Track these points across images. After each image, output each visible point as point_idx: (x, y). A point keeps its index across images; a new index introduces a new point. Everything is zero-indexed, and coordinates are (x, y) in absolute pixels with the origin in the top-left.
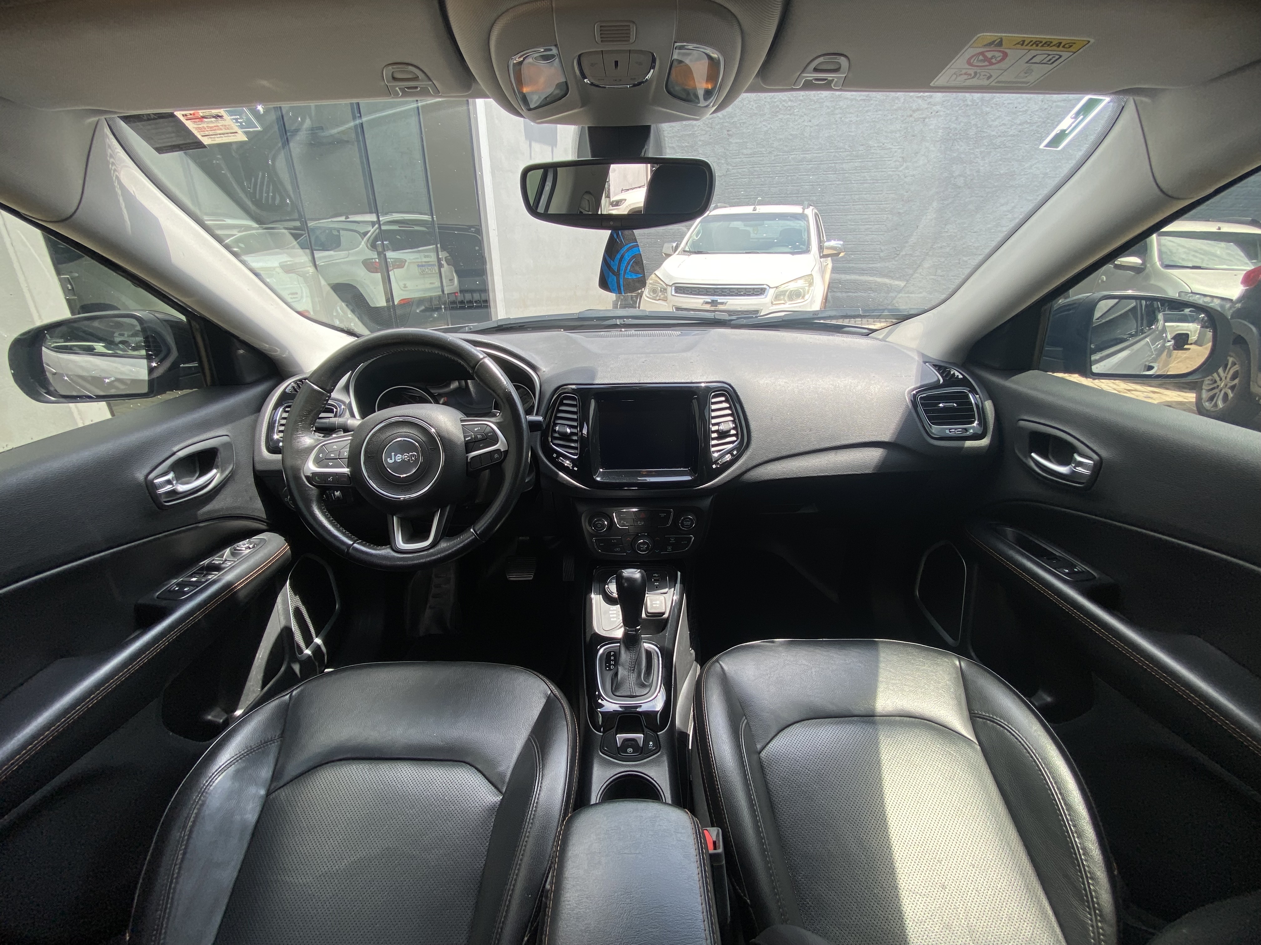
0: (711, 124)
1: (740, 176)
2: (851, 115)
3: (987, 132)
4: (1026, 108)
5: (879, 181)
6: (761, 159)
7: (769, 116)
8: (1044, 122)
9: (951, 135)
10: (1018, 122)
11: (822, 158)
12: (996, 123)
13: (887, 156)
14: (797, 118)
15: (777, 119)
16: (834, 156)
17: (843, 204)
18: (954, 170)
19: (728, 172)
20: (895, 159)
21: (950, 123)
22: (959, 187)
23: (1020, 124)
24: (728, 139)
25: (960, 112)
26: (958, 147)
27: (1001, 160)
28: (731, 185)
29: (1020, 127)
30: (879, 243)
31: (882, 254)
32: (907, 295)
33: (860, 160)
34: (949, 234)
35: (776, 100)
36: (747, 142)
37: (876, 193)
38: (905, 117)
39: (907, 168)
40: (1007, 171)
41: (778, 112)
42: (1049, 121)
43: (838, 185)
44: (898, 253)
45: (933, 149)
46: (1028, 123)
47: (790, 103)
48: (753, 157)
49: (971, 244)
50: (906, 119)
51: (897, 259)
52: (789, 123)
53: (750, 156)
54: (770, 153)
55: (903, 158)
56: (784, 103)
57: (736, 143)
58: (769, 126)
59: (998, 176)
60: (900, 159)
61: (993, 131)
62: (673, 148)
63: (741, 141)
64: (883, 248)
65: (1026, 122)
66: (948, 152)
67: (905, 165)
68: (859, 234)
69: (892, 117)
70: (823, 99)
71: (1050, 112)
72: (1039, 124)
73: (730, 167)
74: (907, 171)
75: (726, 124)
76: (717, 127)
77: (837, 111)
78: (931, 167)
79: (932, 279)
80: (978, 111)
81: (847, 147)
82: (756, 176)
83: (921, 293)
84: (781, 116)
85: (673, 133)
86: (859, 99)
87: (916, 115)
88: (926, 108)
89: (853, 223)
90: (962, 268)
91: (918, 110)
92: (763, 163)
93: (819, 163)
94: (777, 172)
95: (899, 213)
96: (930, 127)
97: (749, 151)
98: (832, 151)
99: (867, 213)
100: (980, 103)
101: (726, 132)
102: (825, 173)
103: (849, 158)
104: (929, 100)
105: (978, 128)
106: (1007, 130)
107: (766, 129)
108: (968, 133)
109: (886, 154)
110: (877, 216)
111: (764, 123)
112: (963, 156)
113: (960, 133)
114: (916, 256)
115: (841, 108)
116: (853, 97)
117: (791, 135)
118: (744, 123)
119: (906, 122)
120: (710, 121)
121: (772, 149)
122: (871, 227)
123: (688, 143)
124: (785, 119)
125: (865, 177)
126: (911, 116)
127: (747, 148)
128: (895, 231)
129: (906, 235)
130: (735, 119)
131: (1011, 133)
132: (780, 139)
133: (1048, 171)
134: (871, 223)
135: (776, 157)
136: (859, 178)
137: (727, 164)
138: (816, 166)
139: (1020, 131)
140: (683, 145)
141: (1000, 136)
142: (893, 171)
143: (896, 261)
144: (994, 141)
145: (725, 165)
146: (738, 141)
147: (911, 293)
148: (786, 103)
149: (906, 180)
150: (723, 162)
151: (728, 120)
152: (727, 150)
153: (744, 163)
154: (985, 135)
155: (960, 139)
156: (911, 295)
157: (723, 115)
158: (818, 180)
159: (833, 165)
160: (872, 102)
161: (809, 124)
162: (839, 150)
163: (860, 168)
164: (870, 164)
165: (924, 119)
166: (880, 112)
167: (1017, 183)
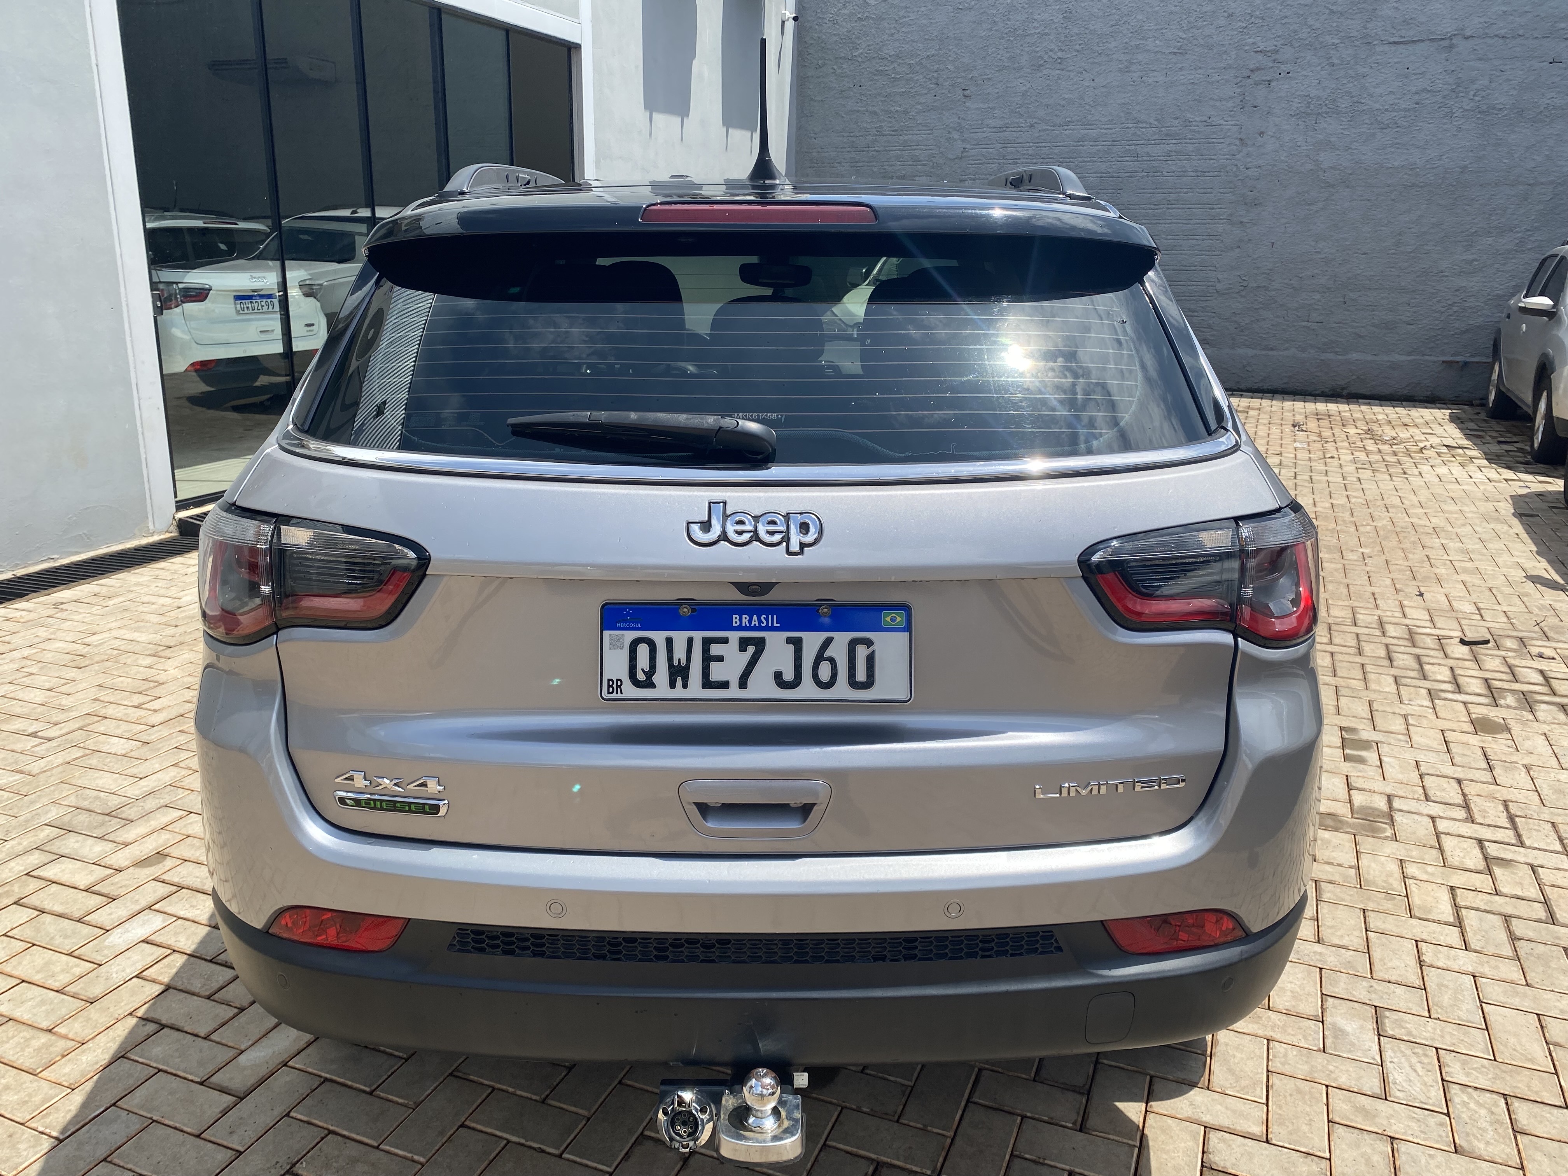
0: (937, 79)
1: (984, 160)
2: (1155, 74)
3: (1367, 104)
4: (1423, 69)
5: (1207, 174)
6: (1018, 134)
7: (1028, 70)
8: (1453, 91)
9: (1312, 107)
10: (1414, 89)
11: (1114, 136)
12: (1378, 91)
13: (1214, 136)
14: (1072, 75)
15: (1040, 74)
16: (1134, 134)
17: (1153, 207)
18: (1321, 159)
19: (965, 154)
20: (1228, 141)
21: (1309, 89)
22: (1333, 186)
23: (1416, 93)
24: (965, 103)
25: (1322, 73)
26: (1325, 126)
27: (1392, 146)
28: (970, 174)
29: (1417, 97)
30: (1213, 268)
31: (1219, 287)
32: (1264, 352)
33: (1174, 141)
34: (1323, 256)
35: (1038, 49)
36: (993, 108)
37: (1203, 191)
38: (1239, 79)
39: (1248, 155)
40: (1403, 163)
41: (1041, 65)
42: (1461, 89)
43: (1142, 177)
44: (1245, 284)
45: (1287, 127)
46: (1429, 91)
47: (1060, 54)
48: (1005, 131)
49: (1359, 272)
50: (1241, 82)
51: (1243, 293)
52: (1060, 81)
53: (999, 130)
54: (1032, 126)
55: (1241, 139)
56: (1051, 53)
57: (977, 109)
58: (1028, 86)
59: (1391, 170)
60: (1237, 142)
61: (1376, 102)
62: (875, 113)
63: (986, 106)
64: (1220, 276)
65: (1424, 90)
66: (1311, 133)
67: (1245, 151)
68: (1181, 254)
69: (1220, 78)
70: (1111, 50)
71: (1460, 75)
72: (1447, 93)
73: (968, 146)
74: (1249, 160)
75: (960, 80)
76: (947, 83)
77: (1133, 68)
78: (1285, 155)
79: (1304, 327)
80: (1350, 72)
81: (1152, 121)
82: (1010, 161)
83: (1286, 349)
84: (1045, 72)
85: (876, 89)
86: (1167, 52)
87: (1256, 77)
88: (1271, 67)
89: (1169, 237)
90: (1348, 310)
91: (1258, 69)
92: (1020, 141)
93: (1109, 143)
94: (1043, 156)
95: (1242, 222)
96: (1280, 95)
97: (1000, 123)
98: (1131, 125)
99: (1191, 222)
100: (1352, 62)
101: (961, 92)
102: (1120, 159)
103: (1156, 137)
104: (1274, 57)
105: (1352, 97)
106: (1397, 101)
107: (1024, 88)
108: (1339, 104)
109: (1214, 133)
110: (1208, 226)
111: (1020, 80)
112: (1334, 139)
113: (1326, 105)
114: (1274, 290)
115: (1139, 63)
116: (1157, 49)
117: (1064, 99)
118: (990, 79)
119: (1242, 86)
120: (935, 74)
121: (1035, 120)
122: (1199, 242)
123: (900, 106)
124: (1054, 76)
125: (1184, 167)
126: (1249, 77)
127: (994, 117)
128: (1238, 250)
129: (1255, 256)
130: (975, 74)
131: (1404, 106)
132: (1047, 106)
133: (1467, 163)
134: (1198, 237)
135: (1042, 134)
136: (1174, 168)
137: (963, 141)
138: (1105, 148)
139: (1417, 104)
140: (892, 109)
141: (1386, 110)
142: (1227, 159)
143: (1242, 297)
144: (1379, 118)
145: (960, 142)
146: (981, 105)
147: (1272, 349)
148: (1055, 54)
149: (1248, 172)
150: (956, 137)
151: (963, 74)
152: (963, 119)
153: (990, 140)
154: (1364, 108)
155: (1327, 113)
156: (1271, 353)
157: (956, 67)
158: (1110, 170)
159: (1133, 147)
160: (1187, 56)
161: (1092, 84)
162: (1140, 125)
163: (1174, 154)
164: (1190, 147)
165: (1269, 82)
166: (1200, 71)
167: (1422, 180)
